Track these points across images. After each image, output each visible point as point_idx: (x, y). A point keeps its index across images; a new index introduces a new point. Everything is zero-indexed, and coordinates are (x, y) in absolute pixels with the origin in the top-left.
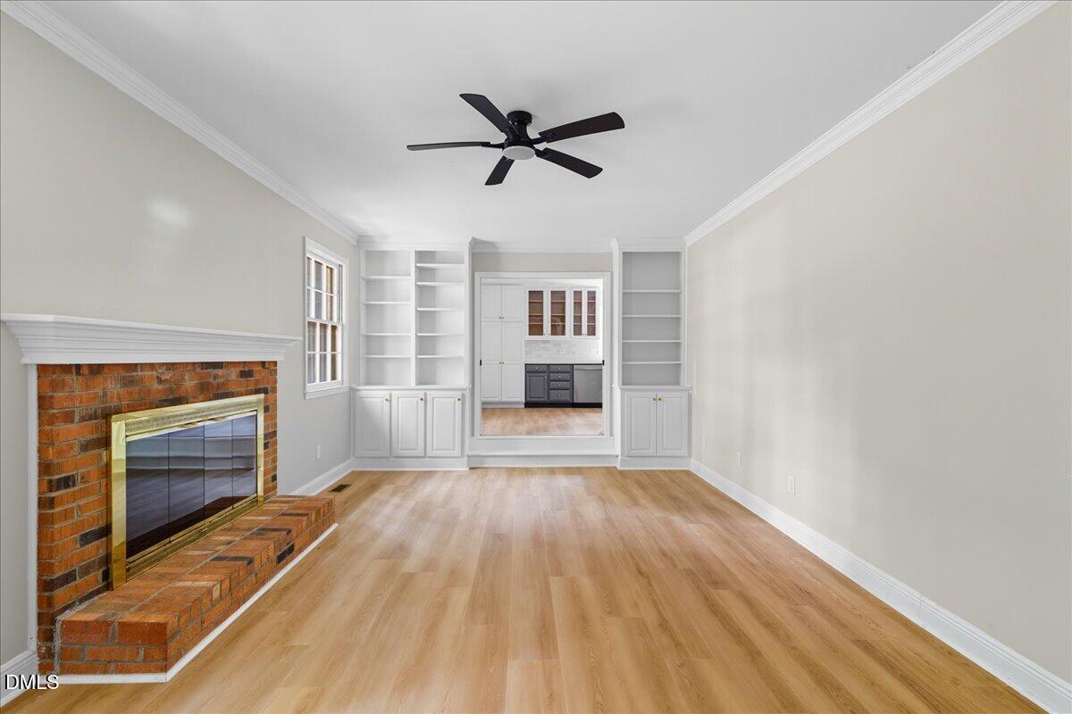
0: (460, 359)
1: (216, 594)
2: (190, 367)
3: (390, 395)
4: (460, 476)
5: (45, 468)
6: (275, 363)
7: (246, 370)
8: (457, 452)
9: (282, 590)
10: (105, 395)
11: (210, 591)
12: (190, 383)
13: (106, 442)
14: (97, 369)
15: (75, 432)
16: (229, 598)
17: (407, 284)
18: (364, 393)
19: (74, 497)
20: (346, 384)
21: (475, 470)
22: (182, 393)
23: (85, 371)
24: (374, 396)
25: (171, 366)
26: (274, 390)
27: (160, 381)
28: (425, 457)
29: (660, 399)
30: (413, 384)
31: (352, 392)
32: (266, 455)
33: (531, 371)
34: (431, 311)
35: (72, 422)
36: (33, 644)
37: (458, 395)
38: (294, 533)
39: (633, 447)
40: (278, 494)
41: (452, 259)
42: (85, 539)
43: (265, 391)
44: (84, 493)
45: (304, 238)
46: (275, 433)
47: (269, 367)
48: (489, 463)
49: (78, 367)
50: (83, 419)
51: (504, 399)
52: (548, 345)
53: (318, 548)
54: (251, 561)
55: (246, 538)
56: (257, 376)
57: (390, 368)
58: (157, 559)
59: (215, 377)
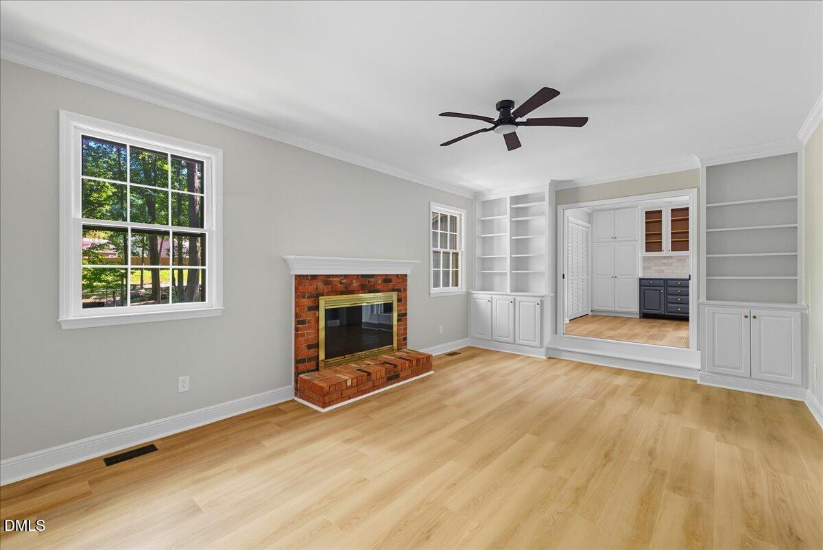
0: (543, 273)
1: (349, 383)
2: (356, 277)
3: (492, 298)
4: (536, 361)
5: (297, 316)
6: (406, 275)
7: (387, 279)
8: (537, 343)
9: (385, 393)
10: (317, 288)
11: (346, 381)
12: (355, 284)
13: (317, 308)
14: (314, 277)
15: (306, 302)
16: (356, 388)
17: (505, 220)
18: (475, 296)
19: (304, 329)
20: (464, 289)
21: (552, 360)
22: (351, 288)
23: (309, 278)
24: (482, 297)
25: (346, 276)
26: (405, 290)
27: (341, 283)
28: (514, 343)
29: (754, 317)
30: (508, 291)
31: (468, 295)
32: (398, 326)
33: (646, 285)
34: (523, 239)
35: (305, 298)
36: (293, 383)
37: (538, 300)
38: (399, 367)
39: (716, 364)
40: (408, 348)
41: (538, 198)
42: (309, 347)
43: (399, 291)
44: (309, 328)
45: (429, 202)
46: (405, 314)
47: (403, 278)
48: (565, 357)
49: (307, 276)
50: (309, 297)
51: (618, 309)
52: (670, 261)
53: (415, 381)
54: (369, 374)
55: (377, 365)
56: (394, 282)
57: (497, 280)
58: (338, 364)
59: (369, 282)
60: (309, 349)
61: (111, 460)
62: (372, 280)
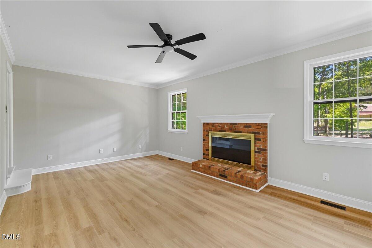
10: (209, 128)
12: (226, 127)
22: (224, 129)
25: (221, 124)
27: (219, 126)
47: (265, 125)
59: (234, 127)
60: (206, 150)
61: (170, 159)
62: (236, 126)
